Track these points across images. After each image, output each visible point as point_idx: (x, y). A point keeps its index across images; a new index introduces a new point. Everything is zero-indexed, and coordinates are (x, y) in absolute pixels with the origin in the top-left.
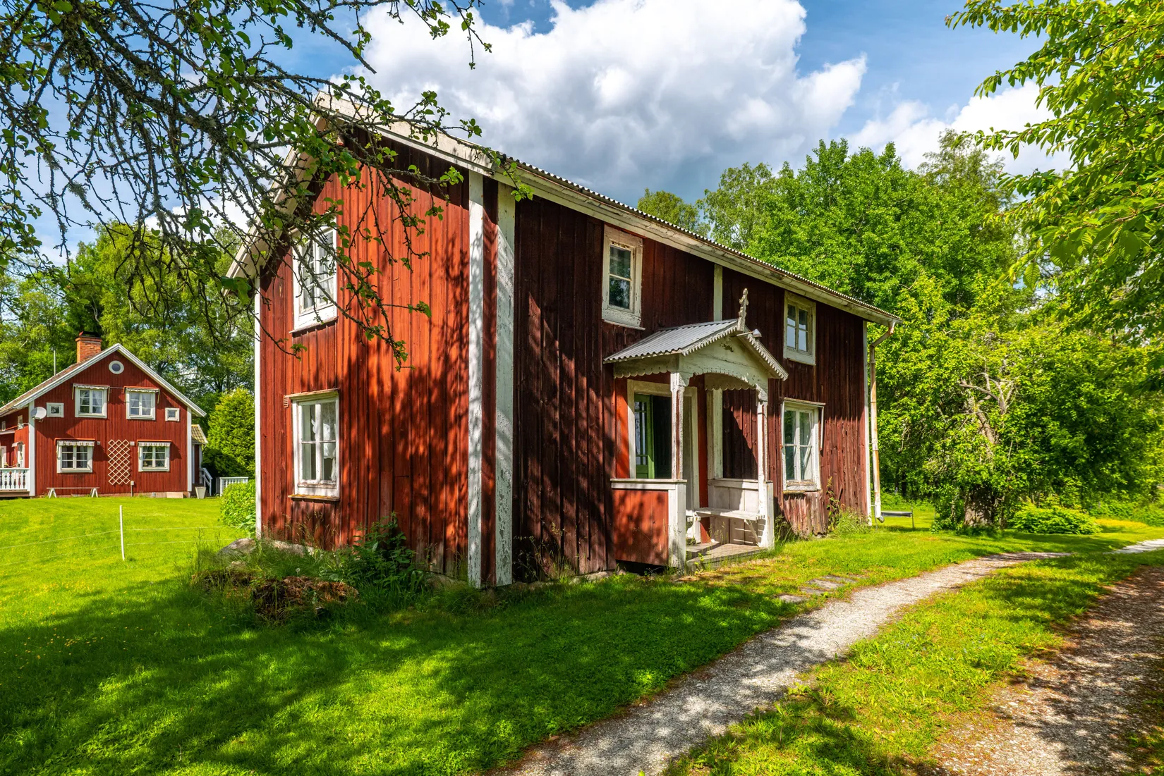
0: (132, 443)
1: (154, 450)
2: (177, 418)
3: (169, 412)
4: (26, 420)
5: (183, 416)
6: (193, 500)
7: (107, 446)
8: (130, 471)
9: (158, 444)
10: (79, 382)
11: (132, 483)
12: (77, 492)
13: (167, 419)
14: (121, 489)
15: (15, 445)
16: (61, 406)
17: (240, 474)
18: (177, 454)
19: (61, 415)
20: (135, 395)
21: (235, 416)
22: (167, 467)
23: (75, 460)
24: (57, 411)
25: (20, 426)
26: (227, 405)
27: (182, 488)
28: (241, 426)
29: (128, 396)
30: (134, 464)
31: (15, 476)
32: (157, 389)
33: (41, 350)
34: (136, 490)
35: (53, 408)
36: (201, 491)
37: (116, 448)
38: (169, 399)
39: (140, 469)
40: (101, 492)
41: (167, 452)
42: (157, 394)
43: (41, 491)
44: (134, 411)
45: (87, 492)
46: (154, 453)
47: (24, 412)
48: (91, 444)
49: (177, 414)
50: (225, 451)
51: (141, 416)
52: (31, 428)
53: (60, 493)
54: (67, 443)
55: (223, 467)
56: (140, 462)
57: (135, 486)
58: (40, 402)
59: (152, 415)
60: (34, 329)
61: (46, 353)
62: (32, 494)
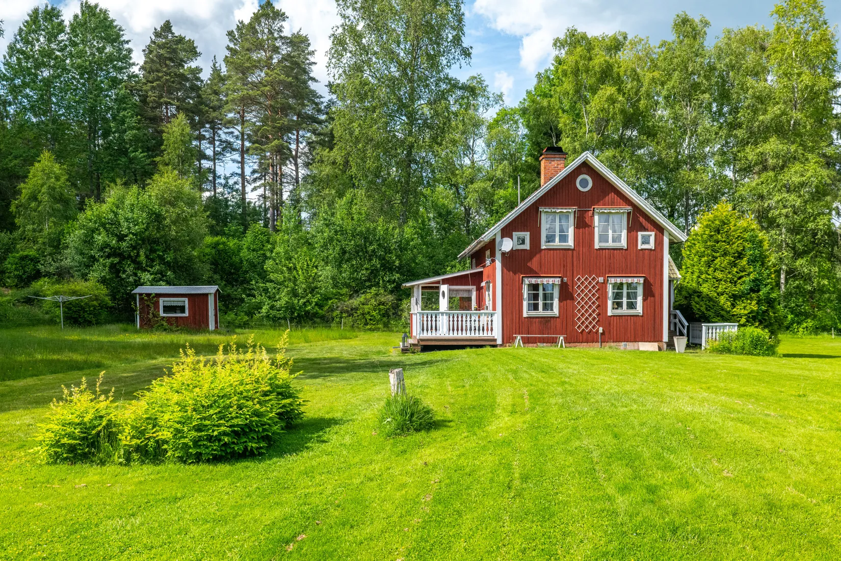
0: (601, 280)
1: (625, 287)
2: (651, 245)
3: (643, 236)
4: (493, 255)
5: (659, 243)
6: (671, 354)
7: (573, 283)
8: (598, 315)
9: (630, 280)
10: (546, 205)
11: (601, 330)
12: (543, 340)
13: (640, 247)
14: (589, 338)
15: (483, 284)
16: (527, 235)
17: (724, 319)
18: (650, 291)
19: (527, 246)
20: (604, 217)
21: (717, 242)
22: (639, 309)
23: (541, 303)
24: (523, 242)
25: (488, 262)
26: (707, 226)
27: (657, 338)
28: (725, 254)
29: (596, 218)
30: (602, 306)
31: (484, 320)
32: (629, 208)
33: (506, 188)
34: (604, 338)
35: (519, 238)
36: (680, 343)
37: (583, 285)
38: (641, 219)
39: (610, 313)
40: (568, 341)
41: (640, 291)
42: (629, 214)
43: (508, 339)
44: (604, 238)
45: (553, 341)
46: (625, 291)
47: (491, 245)
48: (557, 281)
49: (652, 239)
50: (705, 289)
51: (610, 244)
52: (498, 265)
53: (526, 341)
54: (533, 281)
55: (703, 309)
56: (610, 303)
57: (603, 334)
58: (507, 232)
59: (624, 243)
60: (500, 167)
61: (510, 190)
62: (499, 342)
